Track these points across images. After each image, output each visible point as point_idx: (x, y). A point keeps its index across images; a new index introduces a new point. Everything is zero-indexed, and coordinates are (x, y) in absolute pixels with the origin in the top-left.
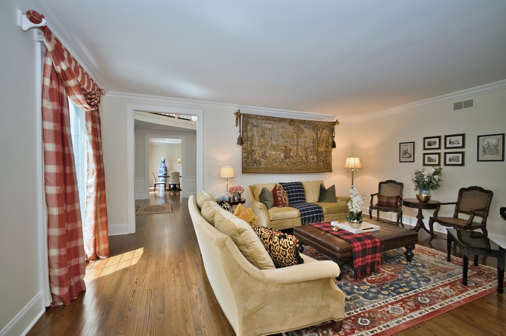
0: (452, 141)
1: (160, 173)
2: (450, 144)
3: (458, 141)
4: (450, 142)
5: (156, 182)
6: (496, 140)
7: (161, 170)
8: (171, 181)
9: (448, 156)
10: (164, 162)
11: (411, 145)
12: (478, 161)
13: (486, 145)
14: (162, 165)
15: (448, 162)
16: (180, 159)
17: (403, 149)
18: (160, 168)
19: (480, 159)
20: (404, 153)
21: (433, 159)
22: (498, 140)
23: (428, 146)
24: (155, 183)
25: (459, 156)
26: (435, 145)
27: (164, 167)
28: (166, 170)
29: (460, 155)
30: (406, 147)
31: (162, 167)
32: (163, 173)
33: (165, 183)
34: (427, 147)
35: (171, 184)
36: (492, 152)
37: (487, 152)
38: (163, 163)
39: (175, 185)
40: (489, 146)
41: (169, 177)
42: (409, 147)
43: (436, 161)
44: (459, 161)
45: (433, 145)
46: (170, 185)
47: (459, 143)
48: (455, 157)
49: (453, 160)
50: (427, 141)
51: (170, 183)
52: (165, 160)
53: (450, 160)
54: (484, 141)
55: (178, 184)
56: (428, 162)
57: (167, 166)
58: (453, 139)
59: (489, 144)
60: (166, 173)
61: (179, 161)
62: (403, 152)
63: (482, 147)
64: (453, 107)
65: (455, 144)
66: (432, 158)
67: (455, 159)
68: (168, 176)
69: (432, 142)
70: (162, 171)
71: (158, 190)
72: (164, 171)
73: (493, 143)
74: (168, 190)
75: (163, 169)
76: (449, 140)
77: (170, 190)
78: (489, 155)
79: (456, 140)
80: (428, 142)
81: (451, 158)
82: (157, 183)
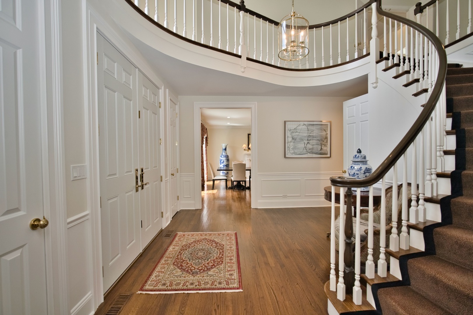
1: (221, 164)
5: (214, 176)
7: (221, 160)
8: (234, 177)
10: (225, 149)
14: (223, 153)
16: (246, 145)
18: (220, 157)
24: (213, 178)
27: (226, 156)
28: (228, 160)
31: (222, 156)
32: (224, 164)
33: (226, 178)
35: (234, 181)
38: (224, 151)
39: (239, 182)
41: (232, 170)
46: (232, 182)
51: (233, 179)
52: (226, 147)
55: (243, 181)
57: (228, 154)
60: (228, 163)
61: (244, 148)
68: (230, 169)
70: (224, 162)
71: (218, 188)
72: (225, 161)
74: (230, 188)
75: (224, 159)
77: (232, 188)
82: (215, 178)
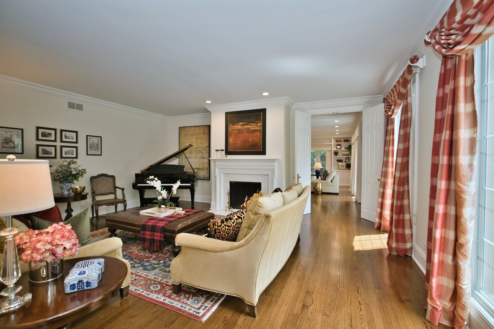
0: (67, 136)
2: (65, 138)
3: (72, 137)
4: (66, 137)
6: (97, 141)
9: (64, 149)
11: (18, 133)
12: (87, 155)
13: (92, 143)
15: (64, 155)
17: (4, 136)
19: (88, 154)
20: (5, 141)
21: (49, 152)
22: (98, 141)
23: (42, 136)
25: (73, 150)
26: (50, 137)
29: (75, 149)
30: (9, 133)
34: (40, 137)
36: (95, 149)
37: (92, 148)
40: (93, 144)
42: (14, 134)
43: (52, 154)
44: (73, 155)
45: (48, 136)
47: (73, 139)
48: (70, 150)
49: (68, 153)
50: (41, 131)
53: (66, 154)
54: (90, 140)
56: (43, 154)
58: (68, 134)
59: (94, 143)
62: (3, 139)
63: (89, 144)
64: (68, 104)
65: (70, 139)
66: (48, 150)
67: (70, 153)
69: (47, 134)
73: (96, 142)
76: (65, 134)
78: (93, 151)
79: (70, 136)
80: (42, 133)
81: (67, 151)
